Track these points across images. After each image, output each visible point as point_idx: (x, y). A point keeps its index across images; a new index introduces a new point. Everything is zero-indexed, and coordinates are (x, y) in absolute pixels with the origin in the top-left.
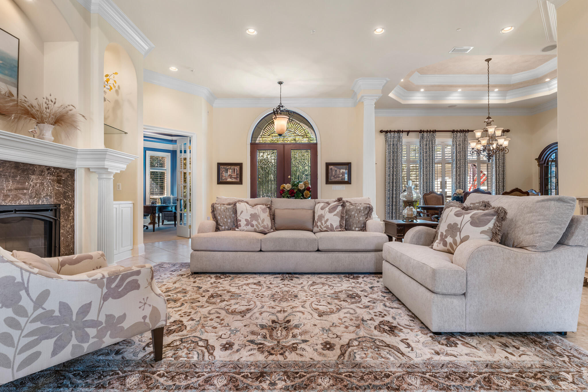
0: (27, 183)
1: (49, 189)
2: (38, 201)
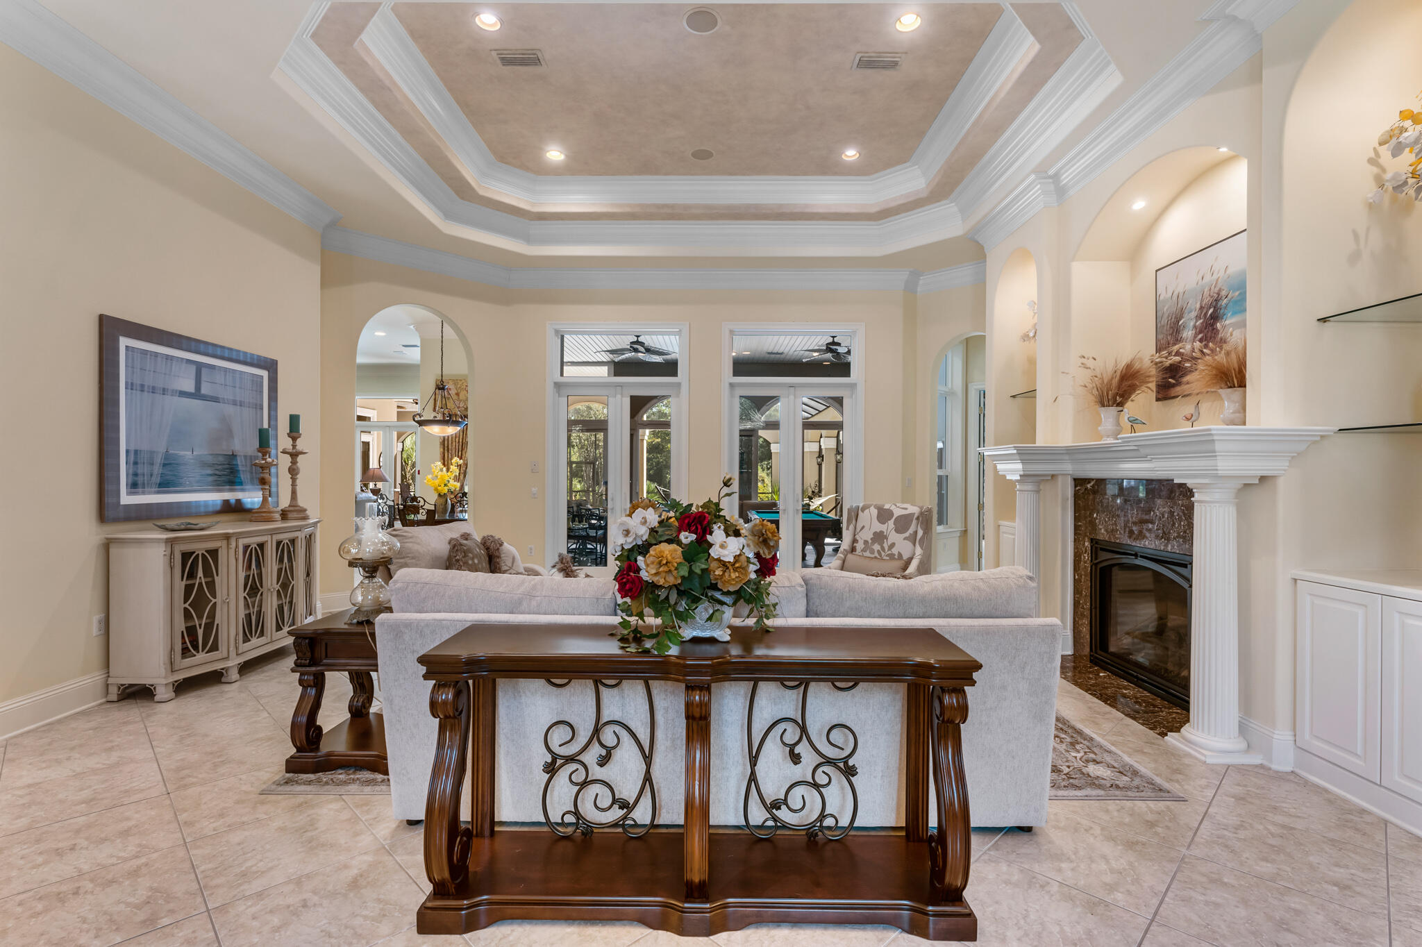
0: (1152, 513)
1: (1182, 523)
2: (1166, 545)
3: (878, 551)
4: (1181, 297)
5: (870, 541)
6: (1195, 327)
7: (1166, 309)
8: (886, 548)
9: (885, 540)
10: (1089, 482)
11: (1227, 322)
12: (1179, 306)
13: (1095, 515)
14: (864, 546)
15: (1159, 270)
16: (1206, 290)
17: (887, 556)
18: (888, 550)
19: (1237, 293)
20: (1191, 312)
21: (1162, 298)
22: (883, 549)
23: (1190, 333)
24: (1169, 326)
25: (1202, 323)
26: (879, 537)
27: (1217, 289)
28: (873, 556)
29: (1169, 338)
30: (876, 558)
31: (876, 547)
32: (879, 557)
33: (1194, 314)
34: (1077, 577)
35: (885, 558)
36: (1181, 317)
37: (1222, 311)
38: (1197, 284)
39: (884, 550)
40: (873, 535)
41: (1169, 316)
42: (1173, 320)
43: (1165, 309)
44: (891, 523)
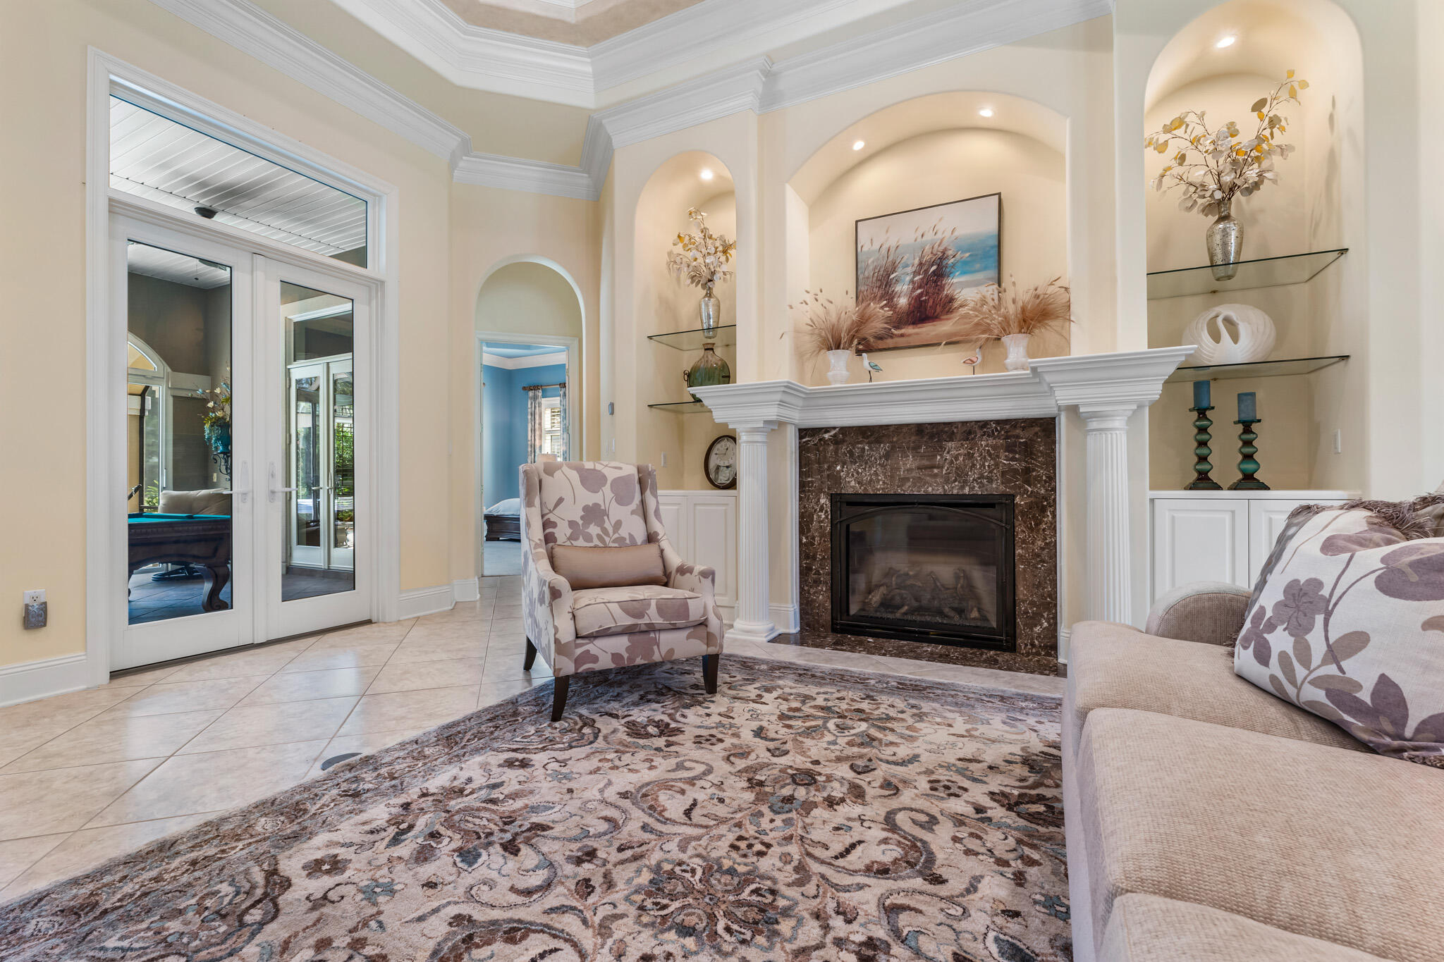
0: (939, 457)
1: (987, 464)
2: (962, 488)
3: (598, 536)
4: (892, 250)
5: (581, 522)
6: (912, 281)
7: (872, 263)
8: (610, 530)
9: (606, 518)
10: (829, 432)
11: (955, 280)
12: (890, 259)
13: (838, 468)
14: (571, 531)
15: (860, 221)
16: (927, 248)
17: (614, 542)
18: (614, 533)
19: (967, 255)
20: (907, 266)
21: (865, 249)
22: (605, 531)
23: (905, 287)
24: (875, 278)
25: (921, 279)
26: (594, 514)
27: (941, 248)
28: (592, 545)
29: (876, 290)
30: (595, 547)
31: (594, 530)
32: (601, 545)
33: (910, 270)
34: (804, 540)
35: (611, 545)
36: (894, 271)
37: (948, 270)
38: (916, 240)
39: (607, 533)
40: (583, 510)
41: (874, 269)
42: (881, 273)
43: (870, 262)
44: (607, 489)
